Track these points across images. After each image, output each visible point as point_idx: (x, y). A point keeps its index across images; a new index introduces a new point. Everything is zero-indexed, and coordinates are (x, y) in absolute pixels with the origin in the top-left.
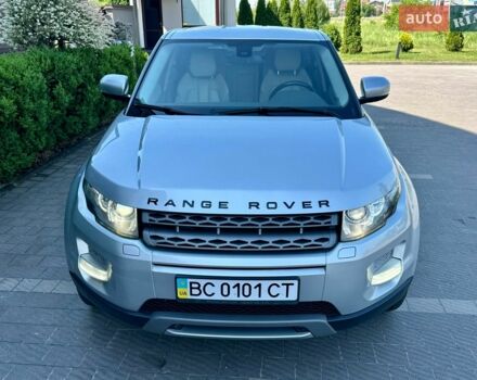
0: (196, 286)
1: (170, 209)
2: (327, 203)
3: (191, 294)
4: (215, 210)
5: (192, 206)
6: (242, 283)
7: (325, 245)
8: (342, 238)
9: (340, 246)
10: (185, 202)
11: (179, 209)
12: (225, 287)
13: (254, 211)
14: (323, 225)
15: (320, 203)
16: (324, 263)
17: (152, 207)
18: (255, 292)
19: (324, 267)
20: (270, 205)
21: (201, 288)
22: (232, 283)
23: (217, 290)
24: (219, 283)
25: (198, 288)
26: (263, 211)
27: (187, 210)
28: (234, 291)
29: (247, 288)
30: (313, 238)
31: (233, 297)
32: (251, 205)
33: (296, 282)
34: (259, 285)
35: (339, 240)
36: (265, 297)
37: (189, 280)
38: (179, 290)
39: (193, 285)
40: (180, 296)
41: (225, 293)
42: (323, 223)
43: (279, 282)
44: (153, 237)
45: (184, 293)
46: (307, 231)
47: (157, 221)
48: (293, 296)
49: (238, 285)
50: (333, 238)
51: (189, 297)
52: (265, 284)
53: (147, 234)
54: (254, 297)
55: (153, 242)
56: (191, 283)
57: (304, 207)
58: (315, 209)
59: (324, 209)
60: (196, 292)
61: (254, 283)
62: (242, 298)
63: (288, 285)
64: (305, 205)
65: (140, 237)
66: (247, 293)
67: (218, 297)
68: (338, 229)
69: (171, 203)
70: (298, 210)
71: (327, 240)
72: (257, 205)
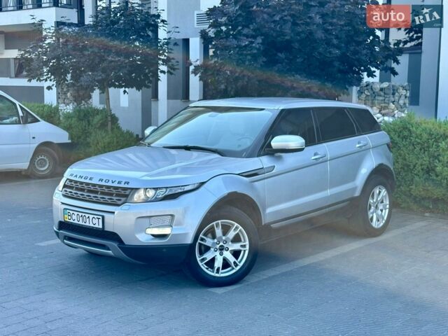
1: (75, 179)
4: (88, 181)
5: (81, 178)
6: (83, 214)
7: (119, 202)
9: (126, 204)
10: (80, 176)
11: (77, 179)
12: (78, 216)
13: (100, 183)
14: (123, 193)
15: (125, 183)
16: (114, 211)
18: (88, 220)
19: (114, 213)
20: (106, 181)
21: (71, 216)
22: (80, 214)
23: (76, 217)
24: (76, 213)
26: (103, 183)
27: (80, 180)
29: (85, 217)
30: (115, 198)
31: (81, 223)
32: (100, 180)
33: (101, 217)
34: (89, 217)
35: (126, 201)
36: (91, 225)
37: (68, 211)
38: (65, 216)
39: (69, 214)
40: (66, 220)
41: (78, 220)
43: (96, 217)
45: (66, 218)
46: (117, 195)
47: (69, 184)
49: (82, 216)
51: (68, 220)
52: (91, 216)
53: (64, 189)
54: (87, 224)
55: (64, 193)
60: (69, 217)
61: (87, 215)
62: (84, 224)
63: (99, 219)
64: (119, 183)
66: (85, 221)
67: (76, 222)
69: (76, 176)
70: (116, 185)
71: (121, 200)
72: (102, 180)
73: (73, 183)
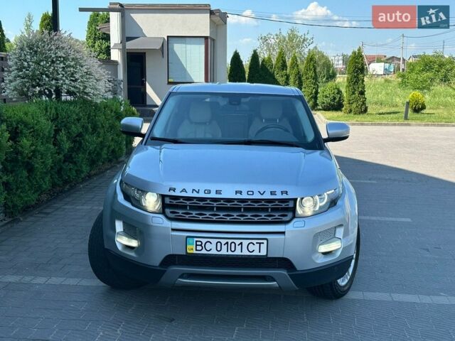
0: (200, 243)
1: (184, 194)
2: (286, 193)
3: (196, 250)
4: (213, 195)
5: (198, 192)
6: (230, 241)
7: (285, 219)
8: (296, 215)
9: (295, 220)
10: (193, 190)
11: (190, 194)
12: (219, 244)
13: (239, 196)
14: (283, 206)
15: (282, 193)
16: (283, 230)
17: (172, 193)
18: (238, 248)
19: (283, 233)
20: (249, 193)
21: (203, 245)
22: (223, 241)
23: (213, 246)
24: (215, 241)
25: (201, 245)
26: (245, 196)
27: (195, 195)
28: (224, 248)
29: (233, 245)
30: (277, 215)
31: (224, 252)
32: (236, 192)
33: (265, 242)
34: (241, 243)
35: (294, 217)
36: (245, 252)
37: (196, 239)
38: (188, 247)
39: (198, 243)
40: (188, 251)
41: (219, 249)
42: (284, 205)
43: (254, 242)
44: (171, 212)
45: (192, 249)
46: (273, 210)
47: (175, 202)
48: (263, 253)
49: (227, 243)
50: (290, 215)
51: (195, 252)
52: (245, 243)
53: (168, 211)
54: (238, 252)
55: (172, 216)
56: (196, 241)
57: (271, 194)
58: (279, 196)
59: (285, 196)
60: (199, 248)
61: (238, 242)
62: (230, 253)
63: (260, 243)
64: (272, 193)
65: (163, 213)
66: (233, 250)
67: (214, 252)
68: (294, 210)
69: (184, 191)
70: (267, 196)
71: (286, 216)
72: (241, 193)
73: (181, 200)
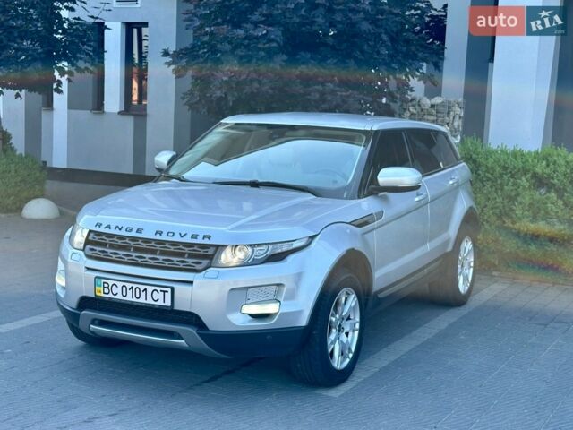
0: (107, 286)
1: (107, 231)
2: (209, 237)
3: (104, 293)
4: (133, 234)
5: (120, 230)
6: (135, 286)
7: (198, 267)
10: (117, 227)
11: (112, 231)
13: (158, 237)
15: (204, 237)
17: (97, 229)
18: (143, 294)
19: (191, 283)
20: (169, 234)
22: (129, 286)
23: (119, 290)
24: (121, 284)
26: (164, 237)
27: (117, 232)
28: (130, 292)
29: (137, 290)
30: (191, 261)
31: (129, 298)
32: (157, 232)
33: (169, 290)
34: (145, 290)
35: (211, 265)
36: (150, 301)
40: (98, 294)
42: (202, 252)
43: (159, 289)
46: (190, 255)
47: (97, 239)
48: (168, 303)
49: (132, 288)
50: (205, 262)
51: (102, 295)
52: (150, 289)
53: (88, 247)
54: (142, 300)
58: (200, 240)
59: (206, 241)
61: (142, 287)
62: (135, 300)
63: (164, 292)
64: (194, 237)
65: (83, 250)
67: (119, 297)
68: (211, 257)
69: (109, 227)
70: (188, 239)
72: (161, 233)
73: (104, 237)
